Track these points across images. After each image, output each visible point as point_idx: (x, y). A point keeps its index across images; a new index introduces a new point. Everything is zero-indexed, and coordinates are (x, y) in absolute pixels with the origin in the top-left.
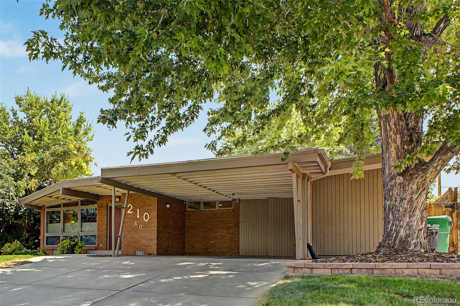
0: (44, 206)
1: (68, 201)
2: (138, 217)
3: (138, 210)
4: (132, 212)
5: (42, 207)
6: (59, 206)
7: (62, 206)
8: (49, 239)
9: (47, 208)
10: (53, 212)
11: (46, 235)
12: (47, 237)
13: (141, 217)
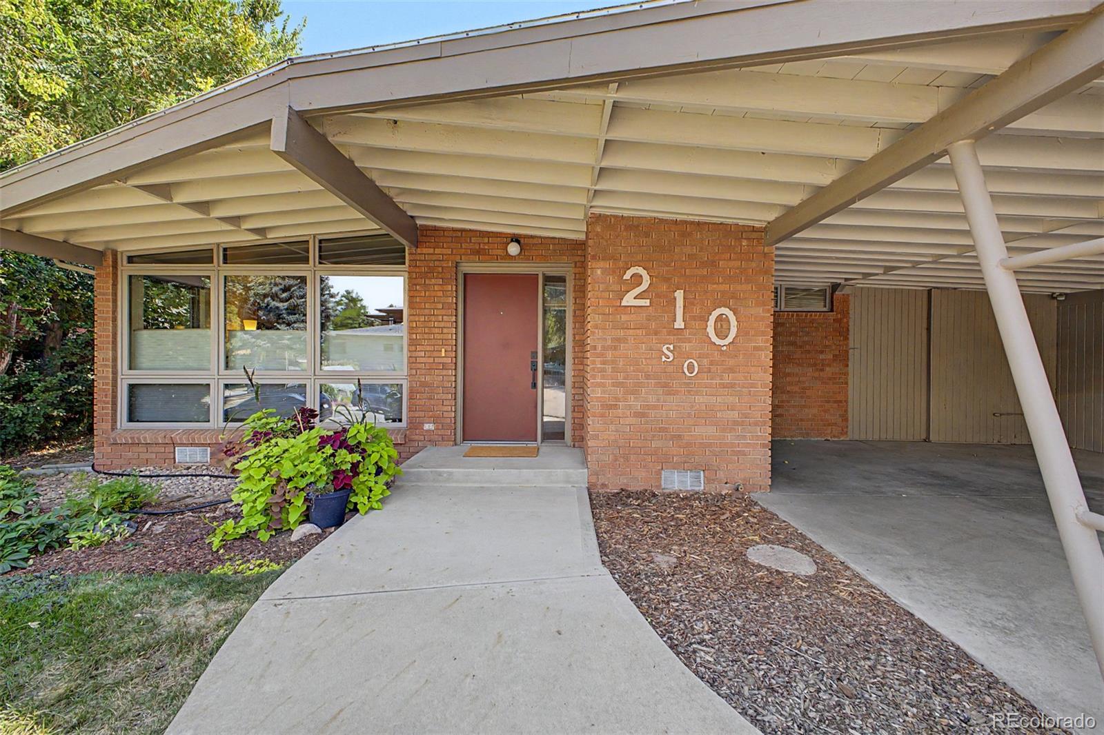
0: (115, 253)
1: (252, 238)
2: (679, 324)
3: (679, 295)
4: (646, 302)
5: (102, 254)
6: (202, 256)
7: (218, 256)
8: (142, 395)
9: (131, 260)
10: (157, 281)
11: (127, 377)
12: (132, 388)
13: (697, 324)
